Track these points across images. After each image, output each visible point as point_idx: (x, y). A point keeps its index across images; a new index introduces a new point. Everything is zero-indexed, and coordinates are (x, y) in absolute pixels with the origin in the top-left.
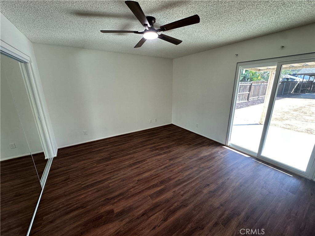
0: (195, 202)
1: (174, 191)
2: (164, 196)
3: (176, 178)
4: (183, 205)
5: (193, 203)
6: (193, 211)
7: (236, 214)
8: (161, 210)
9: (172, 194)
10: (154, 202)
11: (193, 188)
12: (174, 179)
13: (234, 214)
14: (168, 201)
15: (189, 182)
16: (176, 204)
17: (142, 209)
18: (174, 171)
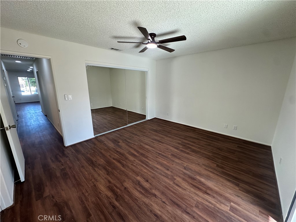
0: (127, 171)
1: (135, 161)
2: (130, 157)
3: (149, 160)
4: (123, 166)
5: (126, 170)
6: (119, 170)
7: (117, 198)
8: (120, 157)
9: (133, 160)
10: (126, 154)
11: (141, 170)
12: (148, 159)
13: (118, 196)
14: (127, 158)
15: (147, 168)
16: (124, 162)
17: (120, 150)
18: (158, 159)
